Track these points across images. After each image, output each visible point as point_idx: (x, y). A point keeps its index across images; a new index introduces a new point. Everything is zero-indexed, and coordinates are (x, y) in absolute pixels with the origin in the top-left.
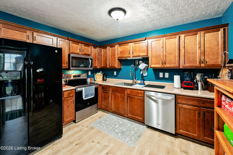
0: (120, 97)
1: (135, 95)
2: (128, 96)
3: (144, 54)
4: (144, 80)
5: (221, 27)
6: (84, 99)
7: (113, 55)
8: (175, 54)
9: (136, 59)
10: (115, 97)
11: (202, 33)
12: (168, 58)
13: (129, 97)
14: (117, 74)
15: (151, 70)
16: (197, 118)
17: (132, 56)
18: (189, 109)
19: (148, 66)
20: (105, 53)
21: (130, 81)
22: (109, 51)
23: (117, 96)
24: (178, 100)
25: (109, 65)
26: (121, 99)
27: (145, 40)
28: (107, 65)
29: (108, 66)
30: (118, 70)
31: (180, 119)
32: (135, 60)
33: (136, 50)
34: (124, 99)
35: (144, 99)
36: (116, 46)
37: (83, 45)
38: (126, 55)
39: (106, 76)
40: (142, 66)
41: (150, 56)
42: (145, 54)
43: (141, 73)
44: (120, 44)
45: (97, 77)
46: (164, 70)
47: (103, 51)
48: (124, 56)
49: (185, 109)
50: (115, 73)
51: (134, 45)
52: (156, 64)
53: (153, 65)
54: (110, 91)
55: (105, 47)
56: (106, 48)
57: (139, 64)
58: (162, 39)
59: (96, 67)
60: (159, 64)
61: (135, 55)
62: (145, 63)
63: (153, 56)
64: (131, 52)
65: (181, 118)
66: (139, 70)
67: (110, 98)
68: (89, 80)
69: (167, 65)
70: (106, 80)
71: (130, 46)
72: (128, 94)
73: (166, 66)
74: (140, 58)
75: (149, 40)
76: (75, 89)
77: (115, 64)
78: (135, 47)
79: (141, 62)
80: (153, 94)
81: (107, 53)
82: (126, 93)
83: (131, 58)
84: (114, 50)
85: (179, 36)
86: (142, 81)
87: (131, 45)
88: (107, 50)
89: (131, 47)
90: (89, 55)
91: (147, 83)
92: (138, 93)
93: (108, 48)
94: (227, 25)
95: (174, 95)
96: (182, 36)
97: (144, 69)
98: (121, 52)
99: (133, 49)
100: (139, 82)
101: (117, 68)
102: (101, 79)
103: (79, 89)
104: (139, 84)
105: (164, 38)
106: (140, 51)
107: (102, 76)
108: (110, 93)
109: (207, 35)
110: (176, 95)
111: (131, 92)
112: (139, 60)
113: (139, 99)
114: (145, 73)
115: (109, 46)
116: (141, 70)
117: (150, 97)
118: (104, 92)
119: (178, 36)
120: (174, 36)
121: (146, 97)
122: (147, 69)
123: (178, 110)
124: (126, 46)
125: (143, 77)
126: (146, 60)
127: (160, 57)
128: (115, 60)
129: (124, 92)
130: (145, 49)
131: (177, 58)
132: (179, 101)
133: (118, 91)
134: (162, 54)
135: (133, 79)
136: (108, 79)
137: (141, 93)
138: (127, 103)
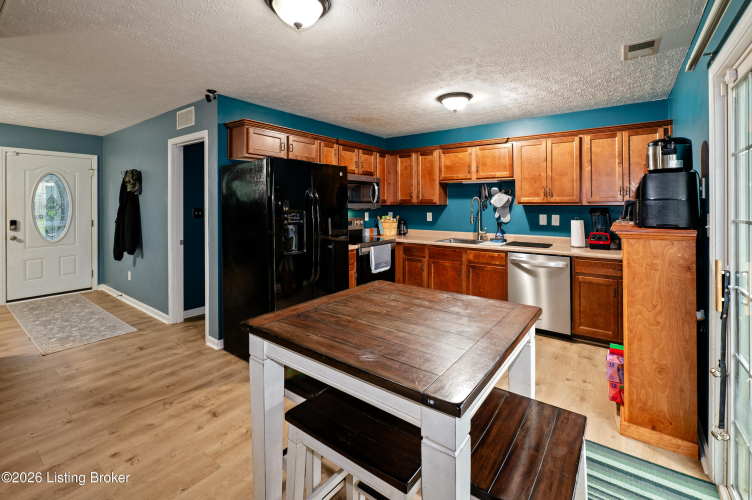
0: (449, 270)
1: (485, 261)
2: (468, 266)
3: (503, 174)
4: (503, 232)
5: (660, 126)
6: (374, 271)
7: (429, 172)
8: (572, 174)
9: (484, 184)
10: (437, 269)
11: (625, 134)
12: (557, 185)
13: (472, 267)
14: (435, 218)
15: (519, 210)
16: (611, 299)
17: (474, 176)
18: (598, 285)
19: (513, 200)
20: (406, 167)
21: (470, 236)
22: (418, 163)
23: (444, 266)
24: (577, 267)
25: (418, 197)
26: (451, 274)
27: (506, 142)
28: (411, 197)
29: (415, 200)
30: (438, 210)
31: (580, 304)
32: (480, 185)
33: (484, 164)
34: (458, 271)
35: (506, 269)
36: (436, 153)
37: (361, 151)
38: (461, 176)
39: (405, 224)
40: (499, 199)
41: (517, 177)
42: (505, 173)
43: (497, 215)
44: (446, 149)
45: (386, 225)
46: (549, 209)
47: (402, 162)
48: (455, 176)
49: (590, 283)
50: (429, 217)
51: (479, 152)
52: (530, 195)
53: (526, 197)
54: (424, 257)
55: (405, 154)
56: (410, 156)
57: (491, 196)
58: (544, 141)
59: (384, 201)
60: (538, 195)
61: (482, 174)
62: (506, 193)
63: (525, 178)
64: (474, 168)
65: (583, 302)
66: (490, 209)
67: (425, 273)
68: (367, 233)
69: (556, 199)
70: (405, 234)
71: (470, 154)
72: (469, 262)
73: (552, 200)
74: (495, 181)
75: (514, 143)
76: (357, 250)
77: (434, 195)
78: (484, 157)
79: (495, 189)
80: (524, 257)
81: (412, 169)
82: (464, 259)
83: (474, 180)
84: (432, 164)
85: (581, 139)
86: (499, 234)
87: (474, 151)
88: (411, 161)
89: (473, 156)
90: (370, 174)
91: (510, 237)
92: (492, 257)
93: (414, 156)
94: (670, 122)
95: (568, 259)
96: (587, 139)
97: (503, 207)
98: (447, 168)
99: (477, 162)
100: (491, 235)
101: (438, 203)
102: (394, 232)
103: (364, 250)
104: (492, 240)
105: (549, 141)
106: (495, 167)
107: (395, 225)
108: (426, 260)
109: (633, 138)
110: (572, 258)
111: (476, 257)
112: (491, 185)
113: (495, 271)
114: (504, 217)
115: (416, 152)
116: (495, 209)
117: (517, 264)
118: (408, 260)
119: (577, 139)
120: (570, 138)
121: (509, 264)
122: (509, 206)
123: (577, 287)
124: (460, 155)
125: (500, 224)
126: (507, 186)
127: (541, 182)
128: (432, 185)
129: (461, 257)
130: (507, 162)
131: (576, 185)
132: (578, 269)
133: (444, 255)
134: (543, 174)
135: (475, 230)
136: (411, 232)
137: (500, 258)
138: (468, 281)
